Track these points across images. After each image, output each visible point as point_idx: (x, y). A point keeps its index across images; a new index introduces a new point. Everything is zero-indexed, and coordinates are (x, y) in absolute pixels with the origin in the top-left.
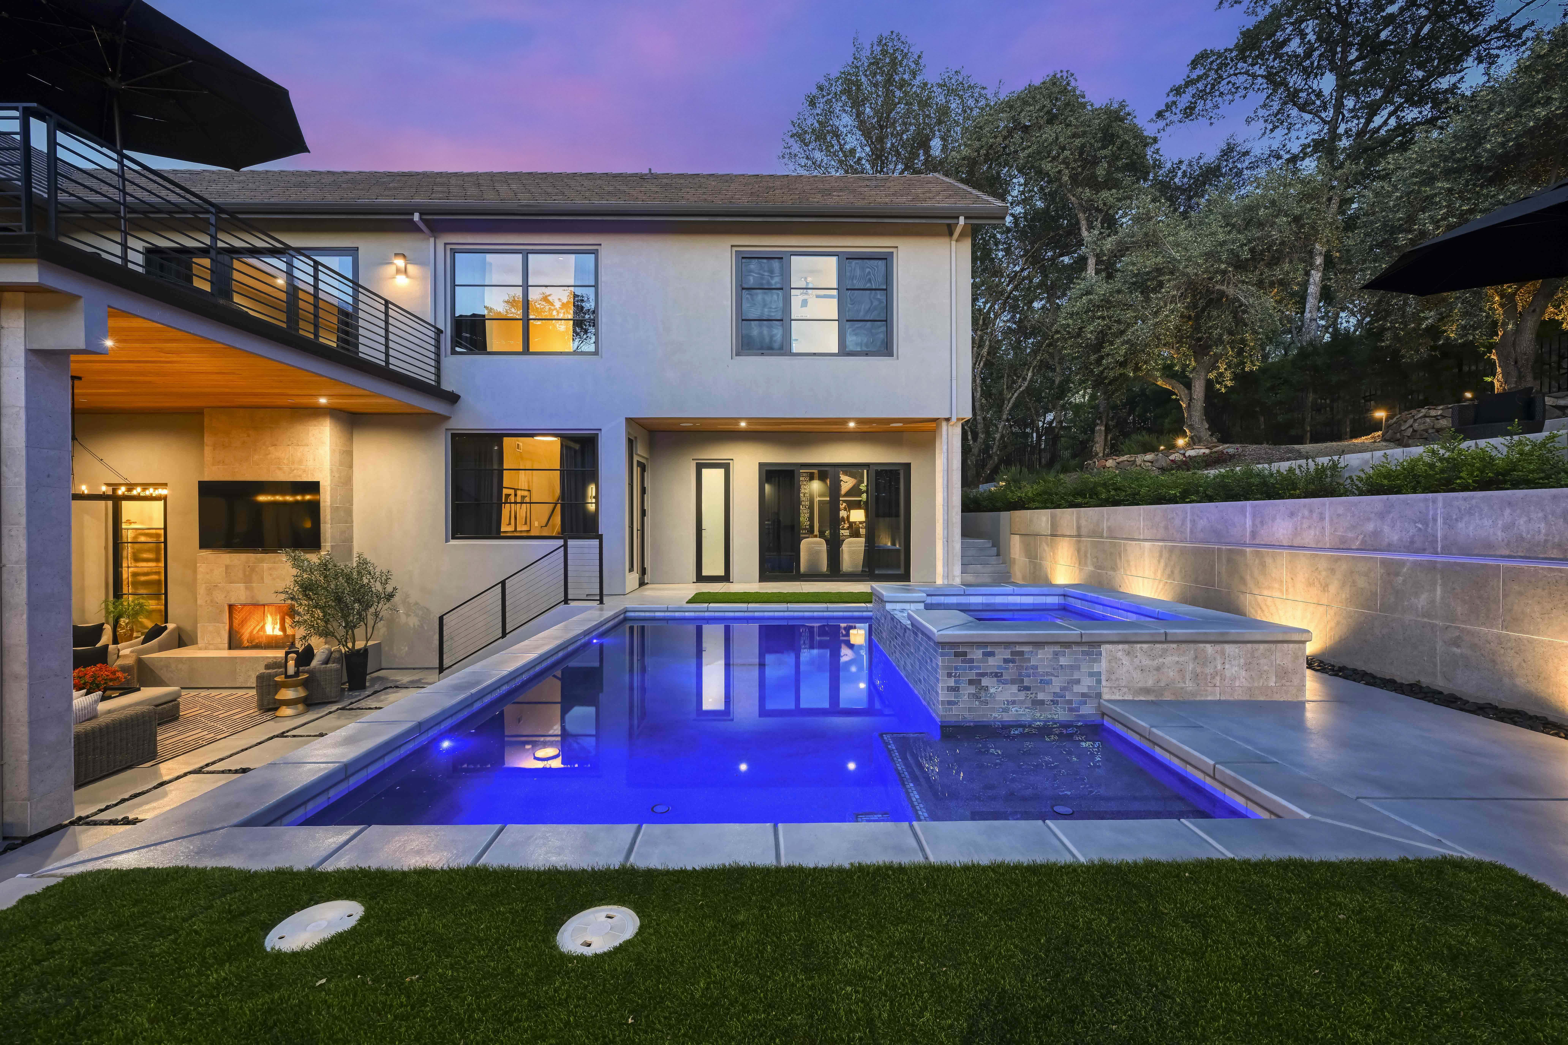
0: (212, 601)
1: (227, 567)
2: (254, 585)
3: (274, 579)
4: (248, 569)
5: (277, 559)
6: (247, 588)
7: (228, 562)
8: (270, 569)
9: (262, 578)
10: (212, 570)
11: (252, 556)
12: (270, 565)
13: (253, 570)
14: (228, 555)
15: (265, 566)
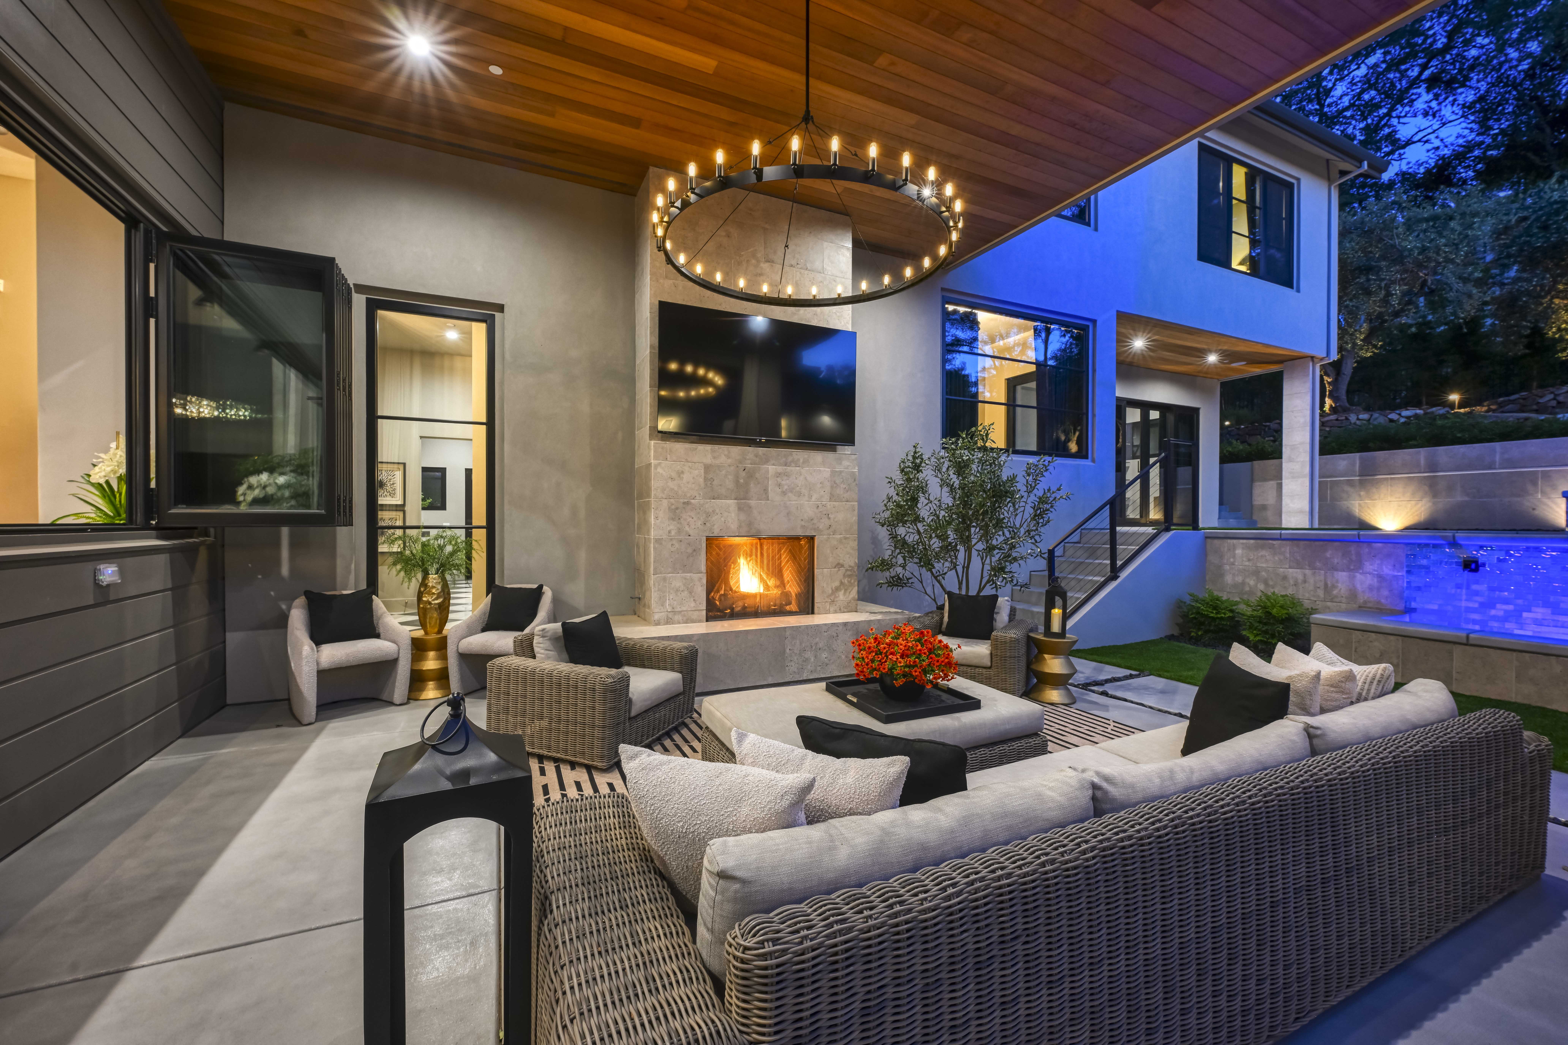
0: (679, 531)
1: (707, 468)
2: (753, 503)
3: (784, 493)
4: (743, 474)
5: (790, 459)
6: (740, 509)
7: (708, 460)
8: (778, 475)
9: (766, 490)
10: (680, 473)
11: (750, 451)
12: (780, 469)
13: (751, 475)
14: (708, 447)
15: (772, 469)
